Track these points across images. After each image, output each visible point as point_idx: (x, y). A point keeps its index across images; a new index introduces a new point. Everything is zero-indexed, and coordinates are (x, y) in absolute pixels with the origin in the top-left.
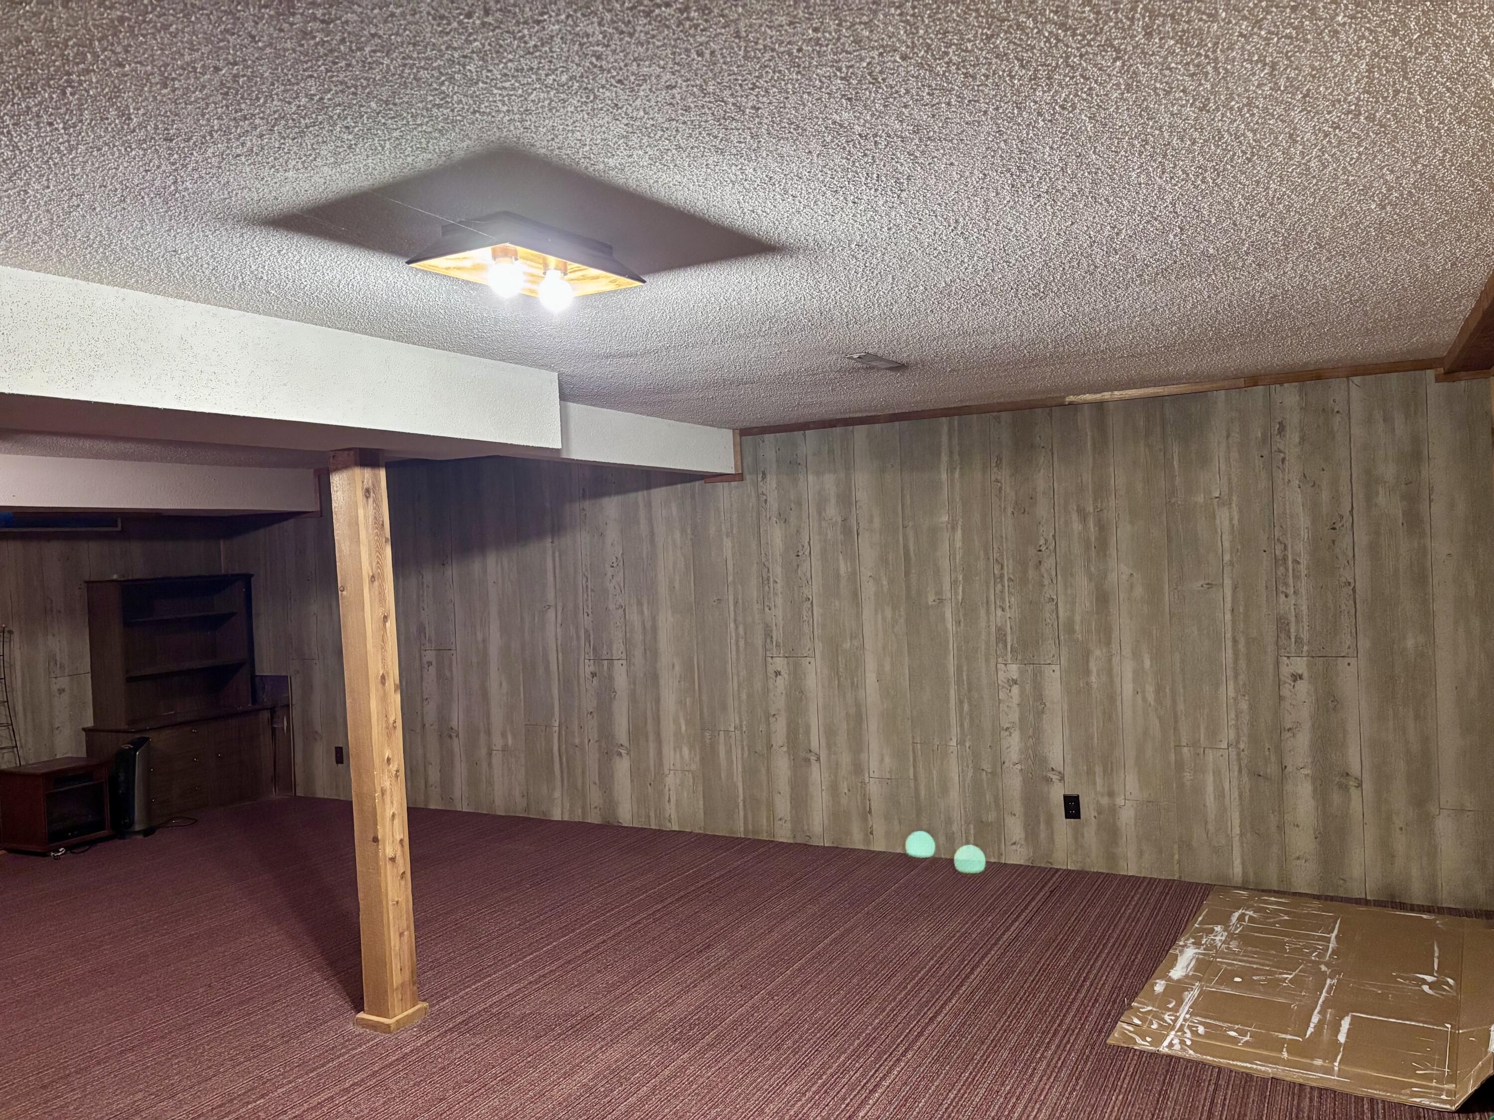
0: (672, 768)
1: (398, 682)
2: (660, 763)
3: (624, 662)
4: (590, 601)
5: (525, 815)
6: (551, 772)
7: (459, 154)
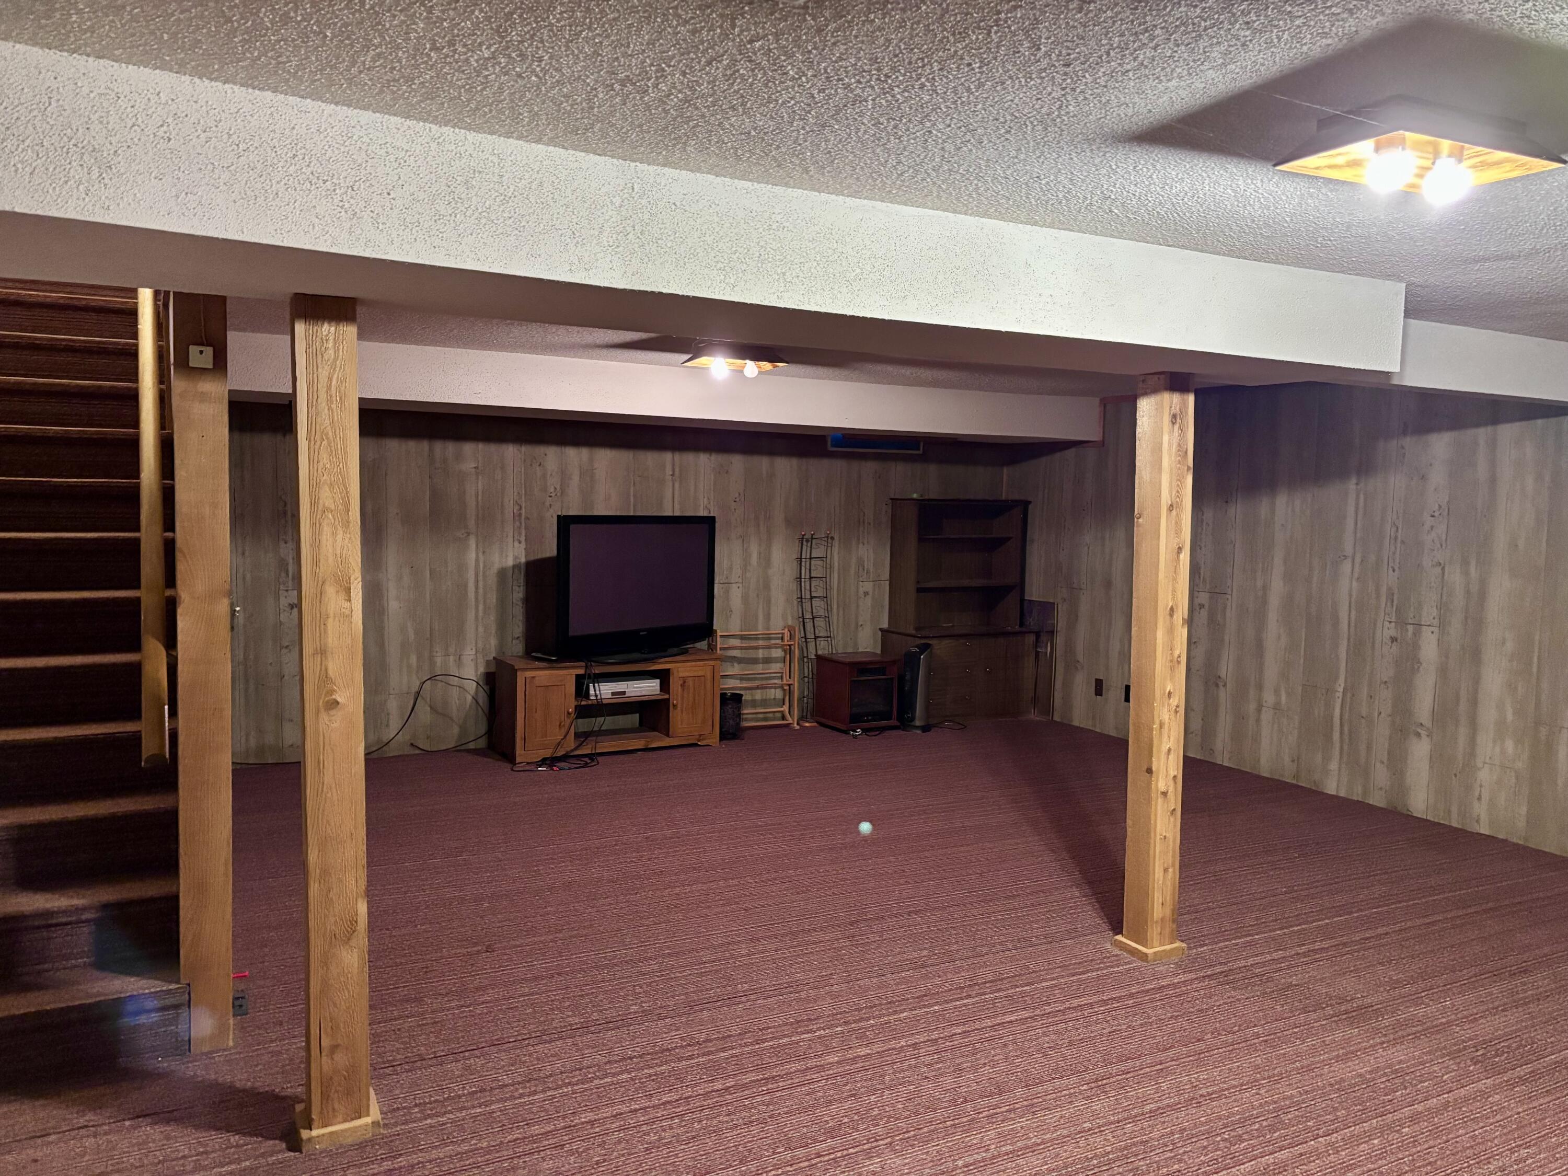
0: (1487, 760)
1: (1186, 617)
2: (1472, 753)
3: (1436, 630)
4: (1397, 556)
5: (1294, 782)
6: (1328, 738)
7: (1365, 34)
